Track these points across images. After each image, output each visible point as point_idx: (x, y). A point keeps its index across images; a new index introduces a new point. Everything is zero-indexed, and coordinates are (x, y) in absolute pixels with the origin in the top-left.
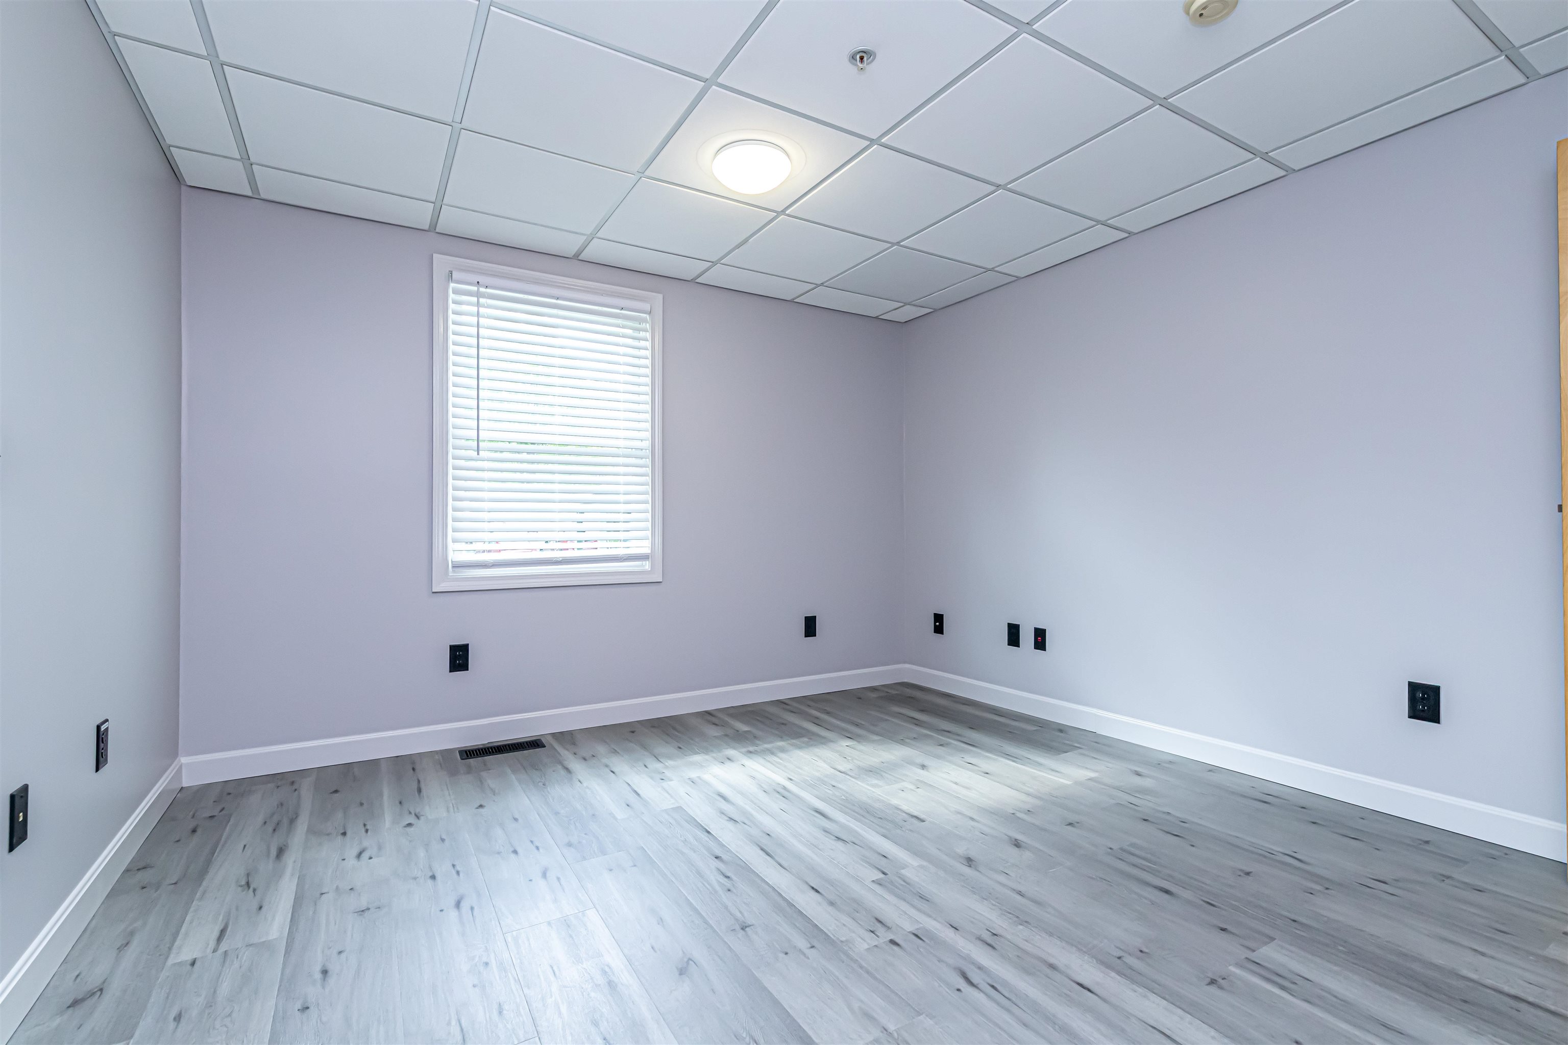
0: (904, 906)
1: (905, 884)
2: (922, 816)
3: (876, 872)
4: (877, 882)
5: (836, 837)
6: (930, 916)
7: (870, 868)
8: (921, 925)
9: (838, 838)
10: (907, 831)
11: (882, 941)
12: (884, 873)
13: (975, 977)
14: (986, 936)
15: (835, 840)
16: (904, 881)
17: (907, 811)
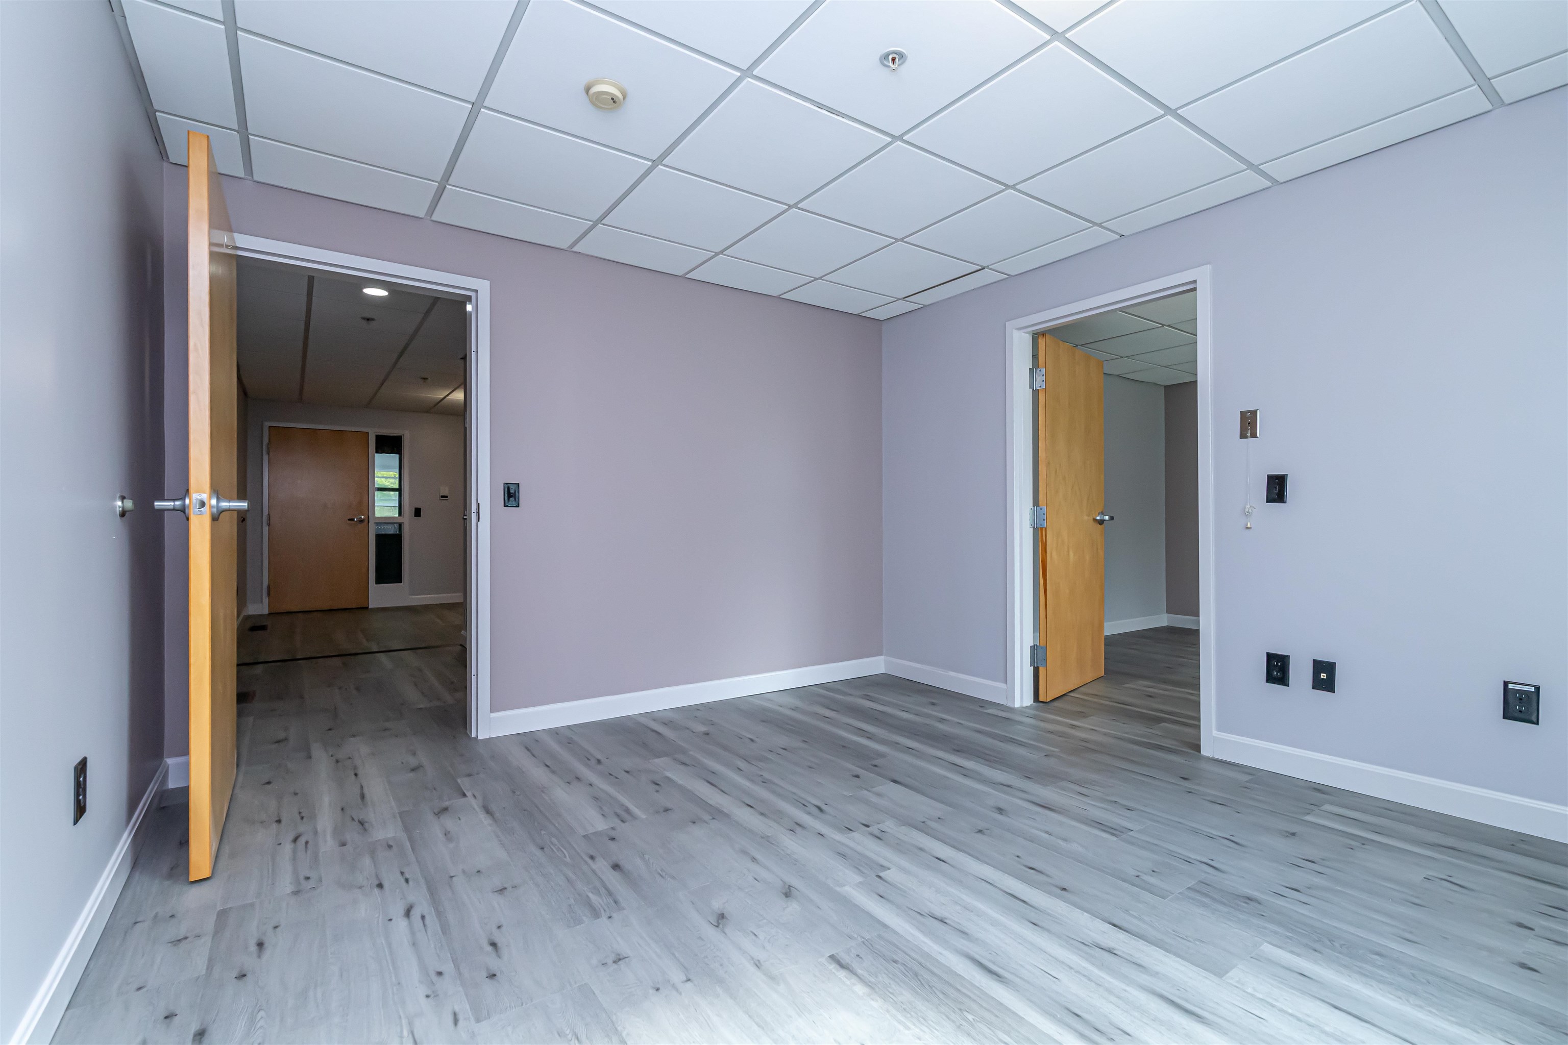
0: (859, 848)
1: (859, 867)
2: (833, 967)
3: (889, 879)
4: (884, 868)
5: (945, 923)
6: (839, 842)
7: (895, 883)
8: (845, 836)
9: (942, 921)
10: (856, 936)
11: (875, 826)
12: (880, 877)
13: (815, 811)
14: (798, 830)
15: (946, 918)
16: (859, 870)
17: (854, 980)
